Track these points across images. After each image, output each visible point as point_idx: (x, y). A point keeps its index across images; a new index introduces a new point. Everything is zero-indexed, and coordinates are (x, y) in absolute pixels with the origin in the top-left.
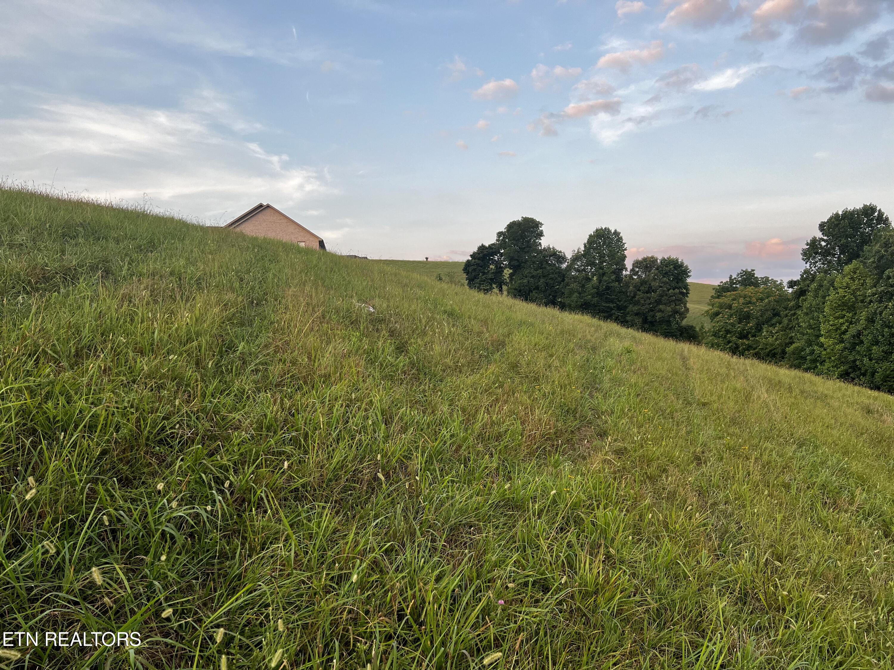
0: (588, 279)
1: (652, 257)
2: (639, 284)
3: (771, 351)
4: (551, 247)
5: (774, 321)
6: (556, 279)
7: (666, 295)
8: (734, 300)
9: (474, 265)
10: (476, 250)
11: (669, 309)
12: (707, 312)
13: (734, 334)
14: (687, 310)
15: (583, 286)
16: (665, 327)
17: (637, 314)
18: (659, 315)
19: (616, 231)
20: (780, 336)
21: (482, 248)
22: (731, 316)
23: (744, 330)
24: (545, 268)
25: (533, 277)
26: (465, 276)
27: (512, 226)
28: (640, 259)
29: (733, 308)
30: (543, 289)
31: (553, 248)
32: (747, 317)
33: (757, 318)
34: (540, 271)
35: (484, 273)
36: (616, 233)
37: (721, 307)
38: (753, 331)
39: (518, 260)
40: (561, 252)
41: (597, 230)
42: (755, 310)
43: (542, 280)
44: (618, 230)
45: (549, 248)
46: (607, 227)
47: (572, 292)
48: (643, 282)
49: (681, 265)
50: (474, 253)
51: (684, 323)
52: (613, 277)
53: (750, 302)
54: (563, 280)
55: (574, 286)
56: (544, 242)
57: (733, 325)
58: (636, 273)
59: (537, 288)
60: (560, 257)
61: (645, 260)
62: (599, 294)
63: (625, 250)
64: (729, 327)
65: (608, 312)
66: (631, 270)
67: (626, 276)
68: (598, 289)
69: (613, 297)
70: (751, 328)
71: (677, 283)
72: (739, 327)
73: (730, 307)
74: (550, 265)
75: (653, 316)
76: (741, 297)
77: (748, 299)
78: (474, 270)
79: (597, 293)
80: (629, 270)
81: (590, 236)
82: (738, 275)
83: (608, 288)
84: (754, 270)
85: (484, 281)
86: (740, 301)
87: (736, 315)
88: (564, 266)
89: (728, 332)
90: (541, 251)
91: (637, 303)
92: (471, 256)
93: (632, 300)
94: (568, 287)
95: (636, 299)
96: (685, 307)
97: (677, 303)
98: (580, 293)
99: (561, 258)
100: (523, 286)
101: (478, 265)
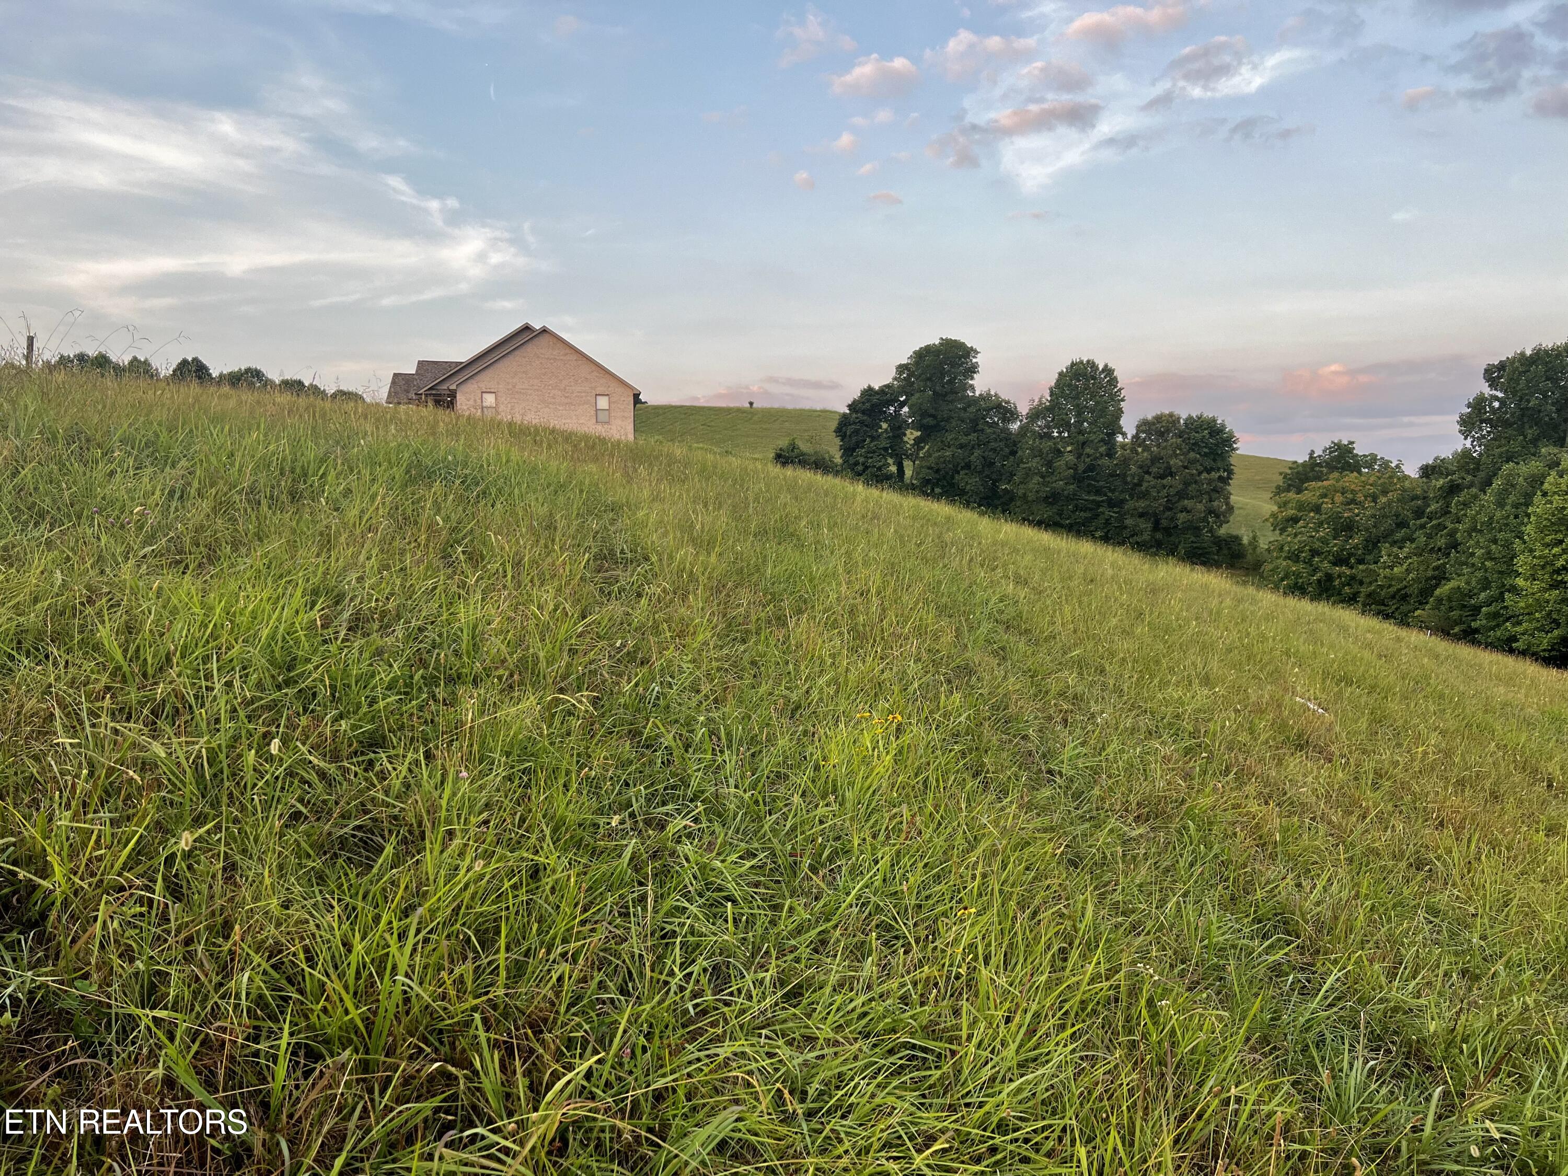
0: (1059, 453)
1: (1171, 415)
2: (1148, 462)
3: (1399, 590)
4: (992, 393)
5: (1399, 535)
6: (1002, 450)
7: (1196, 482)
8: (1324, 496)
9: (855, 423)
10: (856, 395)
11: (1200, 507)
12: (1273, 515)
13: (1325, 558)
14: (1230, 509)
15: (1049, 464)
16: (1193, 539)
17: (1141, 515)
18: (1182, 517)
19: (1106, 366)
20: (1416, 565)
21: (868, 392)
22: (1321, 524)
23: (1342, 550)
24: (982, 430)
25: (961, 446)
26: (838, 442)
27: (922, 355)
28: (1150, 417)
29: (1323, 511)
30: (979, 468)
31: (996, 395)
32: (1349, 527)
33: (1367, 530)
34: (973, 436)
35: (873, 438)
36: (1108, 371)
37: (1301, 507)
38: (1360, 552)
39: (934, 417)
40: (1008, 402)
41: (1073, 364)
42: (1364, 515)
43: (977, 453)
44: (1110, 365)
45: (989, 395)
46: (1091, 358)
47: (1028, 474)
48: (1155, 459)
49: (1221, 430)
50: (855, 401)
51: (1223, 531)
52: (1103, 449)
53: (1353, 501)
54: (1014, 453)
55: (1034, 463)
56: (980, 384)
57: (1324, 541)
58: (1142, 443)
59: (968, 466)
60: (1007, 410)
61: (1158, 419)
62: (1078, 479)
63: (1123, 400)
64: (1317, 545)
65: (1091, 510)
66: (1133, 437)
67: (1123, 446)
68: (1076, 470)
69: (1101, 483)
70: (1356, 547)
71: (1214, 460)
72: (1336, 545)
73: (1317, 509)
74: (990, 425)
75: (1172, 519)
76: (1336, 491)
77: (1350, 496)
78: (856, 432)
79: (1074, 477)
80: (1129, 436)
81: (1061, 374)
82: (1324, 451)
83: (1091, 468)
84: (1352, 443)
85: (874, 452)
86: (1336, 498)
87: (1328, 523)
88: (1015, 426)
89: (1314, 552)
90: (975, 401)
91: (1145, 495)
92: (849, 406)
93: (1136, 491)
94: (1022, 466)
95: (1143, 488)
96: (1227, 504)
97: (1215, 495)
98: (1043, 477)
99: (1008, 413)
100: (944, 462)
101: (862, 422)
